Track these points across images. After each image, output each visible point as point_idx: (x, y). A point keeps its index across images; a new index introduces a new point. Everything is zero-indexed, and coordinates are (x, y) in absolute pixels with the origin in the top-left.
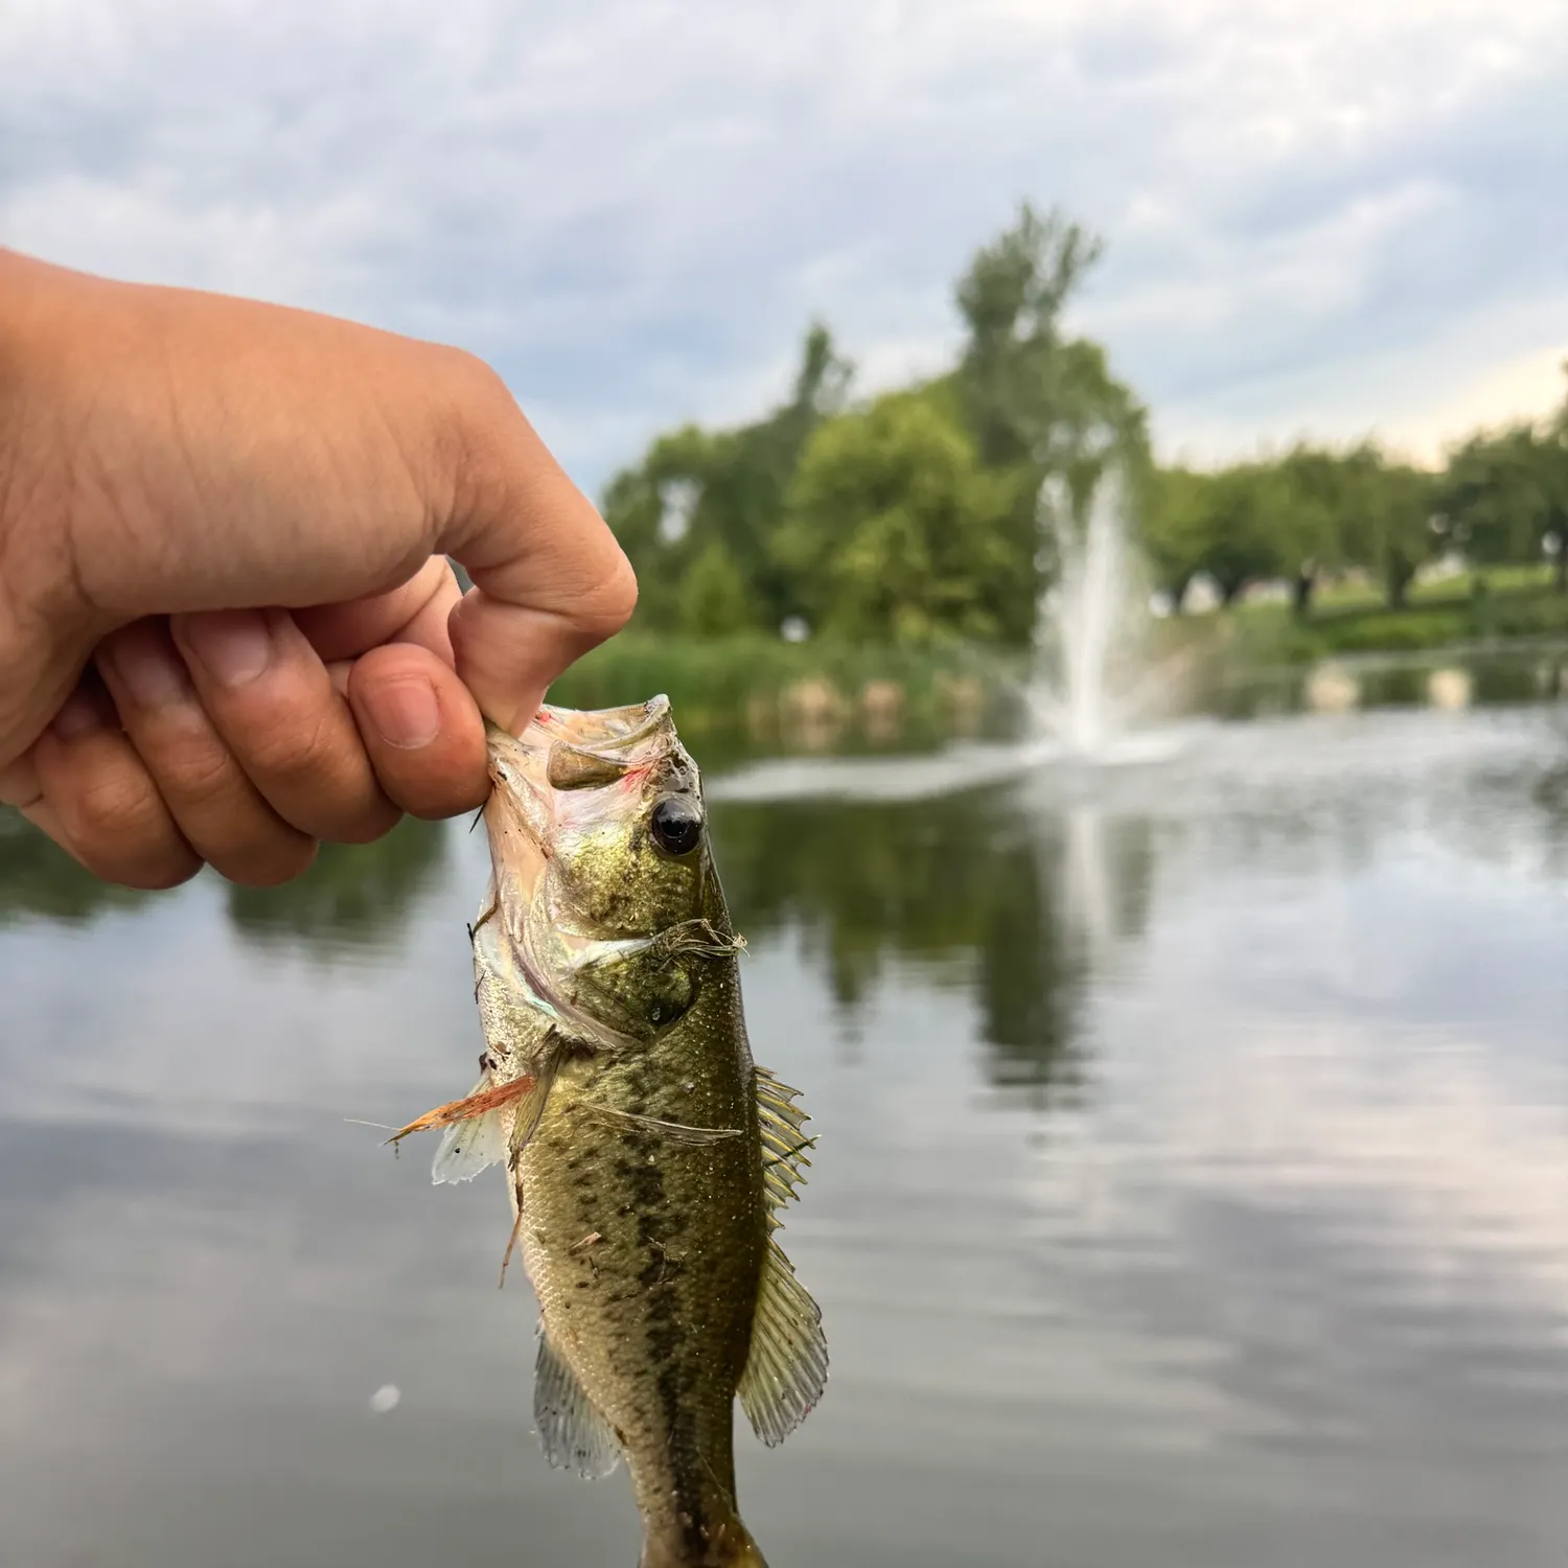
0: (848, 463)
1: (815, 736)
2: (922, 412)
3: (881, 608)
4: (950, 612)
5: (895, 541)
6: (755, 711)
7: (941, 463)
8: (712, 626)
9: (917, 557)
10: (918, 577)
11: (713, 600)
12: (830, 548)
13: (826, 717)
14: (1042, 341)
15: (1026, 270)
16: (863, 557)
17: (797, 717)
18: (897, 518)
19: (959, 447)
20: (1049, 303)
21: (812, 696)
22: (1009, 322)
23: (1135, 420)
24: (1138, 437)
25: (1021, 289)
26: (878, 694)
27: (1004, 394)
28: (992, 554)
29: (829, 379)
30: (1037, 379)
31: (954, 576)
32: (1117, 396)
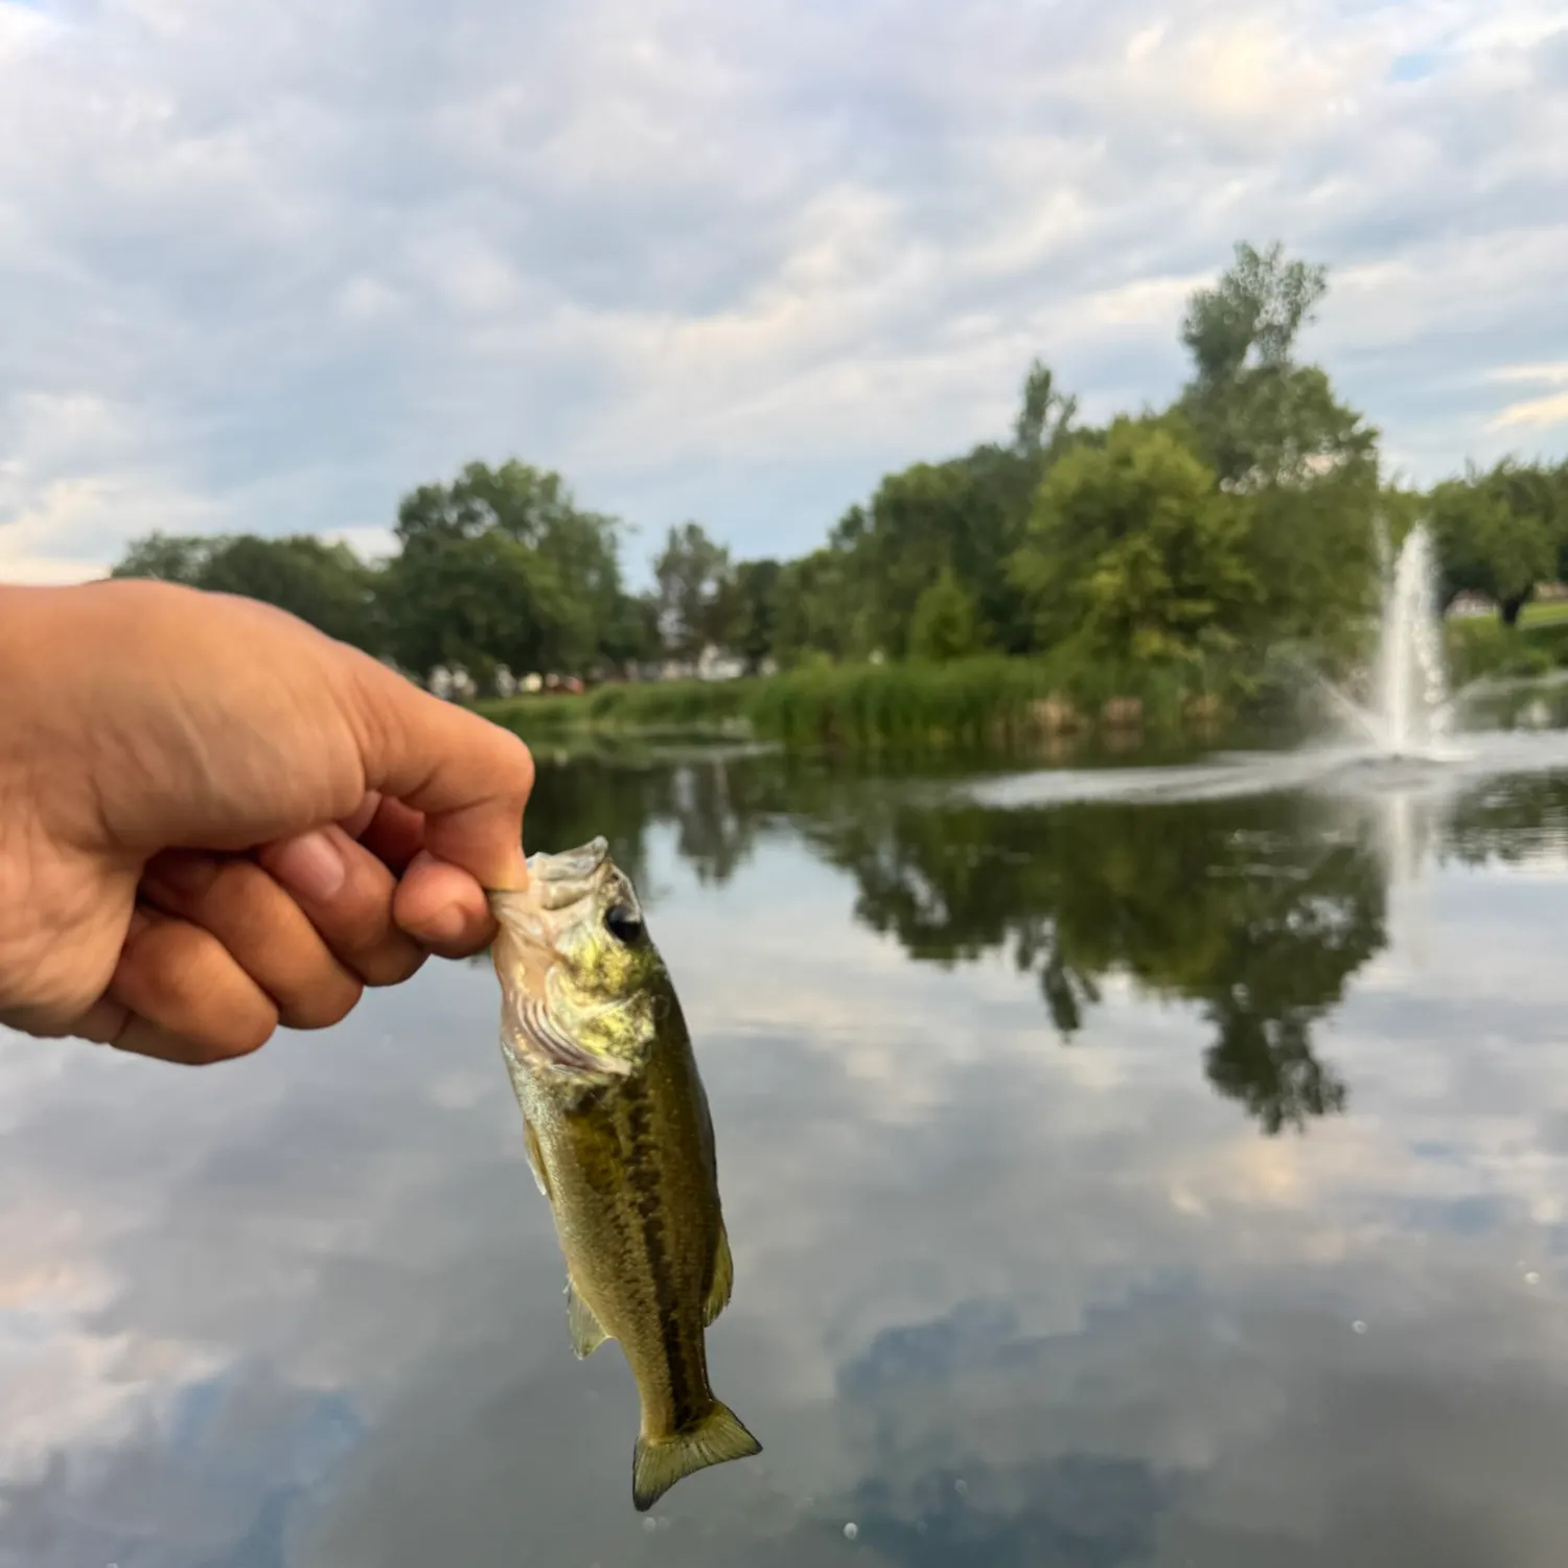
0: (1086, 492)
1: (1056, 748)
2: (1161, 440)
3: (1122, 625)
4: (1188, 629)
5: (1136, 564)
6: (998, 728)
7: (1183, 493)
8: (943, 650)
9: (1158, 579)
10: (1160, 596)
11: (947, 622)
12: (1071, 571)
13: (1067, 730)
14: (1271, 371)
15: (1253, 306)
16: (1106, 581)
17: (1036, 733)
18: (1139, 542)
19: (1195, 470)
20: (1283, 335)
21: (1053, 711)
22: (1241, 353)
23: (1365, 441)
24: (1367, 456)
25: (1251, 324)
26: (1118, 708)
27: (1236, 422)
28: (1234, 570)
29: (1053, 414)
30: (1271, 406)
31: (1197, 592)
32: (1347, 419)
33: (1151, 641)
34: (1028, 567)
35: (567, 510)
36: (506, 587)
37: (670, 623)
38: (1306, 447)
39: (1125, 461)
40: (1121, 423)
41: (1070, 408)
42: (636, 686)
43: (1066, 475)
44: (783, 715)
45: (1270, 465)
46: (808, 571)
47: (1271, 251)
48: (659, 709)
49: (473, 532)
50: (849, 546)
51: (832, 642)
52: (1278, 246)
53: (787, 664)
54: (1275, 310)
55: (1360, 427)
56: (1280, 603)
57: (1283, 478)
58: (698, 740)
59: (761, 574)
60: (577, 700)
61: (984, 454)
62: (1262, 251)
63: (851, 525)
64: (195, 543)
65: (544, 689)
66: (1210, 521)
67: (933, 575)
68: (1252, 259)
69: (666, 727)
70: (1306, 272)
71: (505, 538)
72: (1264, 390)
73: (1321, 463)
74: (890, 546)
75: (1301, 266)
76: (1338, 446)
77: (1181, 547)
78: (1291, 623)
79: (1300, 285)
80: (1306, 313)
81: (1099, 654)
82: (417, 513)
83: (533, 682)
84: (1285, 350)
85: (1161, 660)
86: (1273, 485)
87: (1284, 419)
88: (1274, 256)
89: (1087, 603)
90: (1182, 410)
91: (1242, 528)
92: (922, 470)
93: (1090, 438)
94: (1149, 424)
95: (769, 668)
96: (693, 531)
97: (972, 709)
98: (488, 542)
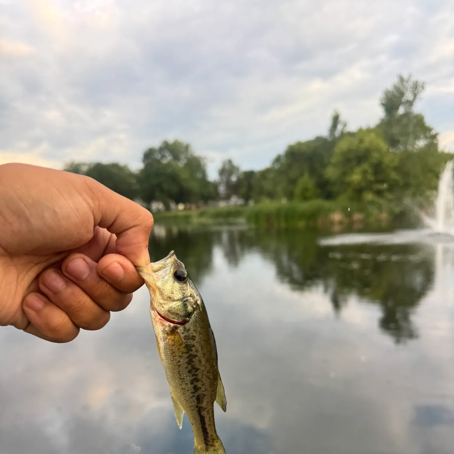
0: (349, 151)
1: (337, 228)
2: (373, 135)
3: (359, 191)
4: (379, 193)
5: (365, 172)
6: (320, 221)
7: (378, 150)
8: (305, 198)
9: (371, 177)
10: (371, 182)
11: (306, 190)
12: (344, 174)
13: (341, 223)
14: (407, 115)
15: (402, 94)
16: (356, 177)
17: (332, 223)
18: (365, 166)
19: (383, 145)
20: (410, 103)
21: (337, 217)
22: (397, 108)
23: (434, 137)
24: (435, 142)
25: (401, 100)
26: (357, 216)
27: (396, 130)
28: (394, 175)
29: (340, 127)
30: (407, 125)
31: (382, 182)
32: (429, 130)
33: (369, 196)
34: (331, 173)
35: (192, 156)
36: (174, 178)
37: (222, 189)
38: (417, 138)
39: (361, 141)
40: (361, 130)
41: (345, 125)
42: (211, 208)
43: (343, 146)
44: (256, 217)
45: (405, 143)
46: (264, 174)
47: (408, 77)
48: (218, 215)
49: (165, 161)
50: (277, 167)
51: (271, 195)
52: (410, 76)
53: (257, 202)
54: (409, 96)
55: (433, 132)
56: (407, 186)
57: (410, 148)
58: (230, 224)
59: (250, 175)
60: (194, 212)
61: (319, 139)
62: (405, 77)
63: (278, 159)
64: (84, 164)
65: (185, 209)
66: (387, 160)
67: (302, 175)
68: (402, 79)
69: (221, 220)
70: (418, 84)
71: (174, 163)
72: (405, 121)
73: (421, 143)
74: (289, 166)
75: (417, 82)
76: (426, 137)
77: (378, 168)
78: (410, 192)
79: (416, 88)
80: (418, 97)
81: (351, 199)
82: (149, 155)
83: (181, 207)
84: (411, 108)
85: (372, 203)
86: (406, 150)
87: (411, 129)
88: (409, 79)
89: (348, 184)
90: (379, 126)
91: (396, 163)
92: (299, 144)
93: (351, 135)
94: (369, 131)
95: (251, 203)
96: (230, 162)
97: (312, 216)
98: (169, 164)
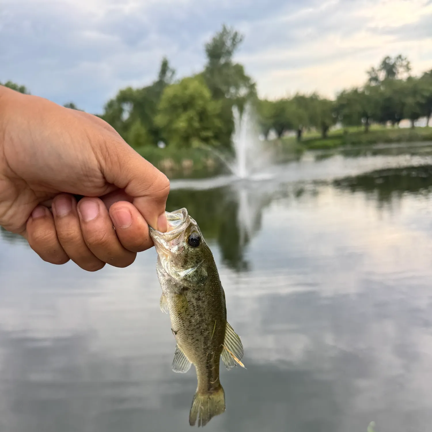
0: (175, 97)
2: (196, 83)
4: (206, 140)
5: (190, 120)
7: (202, 97)
8: (138, 144)
9: (196, 125)
10: (198, 130)
11: (139, 136)
12: (171, 121)
13: (172, 169)
14: (227, 64)
16: (181, 124)
18: (191, 113)
19: (207, 93)
21: (167, 164)
22: (219, 58)
23: (253, 86)
24: (254, 91)
25: (222, 50)
26: (186, 163)
27: (217, 79)
28: (217, 123)
29: (168, 74)
30: (227, 75)
32: (248, 79)
33: (196, 143)
41: (174, 73)
55: (252, 82)
63: (111, 105)
66: (210, 108)
67: (134, 121)
70: (237, 35)
72: (225, 70)
73: (242, 92)
77: (203, 115)
84: (230, 58)
85: (199, 149)
90: (203, 74)
91: (218, 111)
92: (130, 89)
